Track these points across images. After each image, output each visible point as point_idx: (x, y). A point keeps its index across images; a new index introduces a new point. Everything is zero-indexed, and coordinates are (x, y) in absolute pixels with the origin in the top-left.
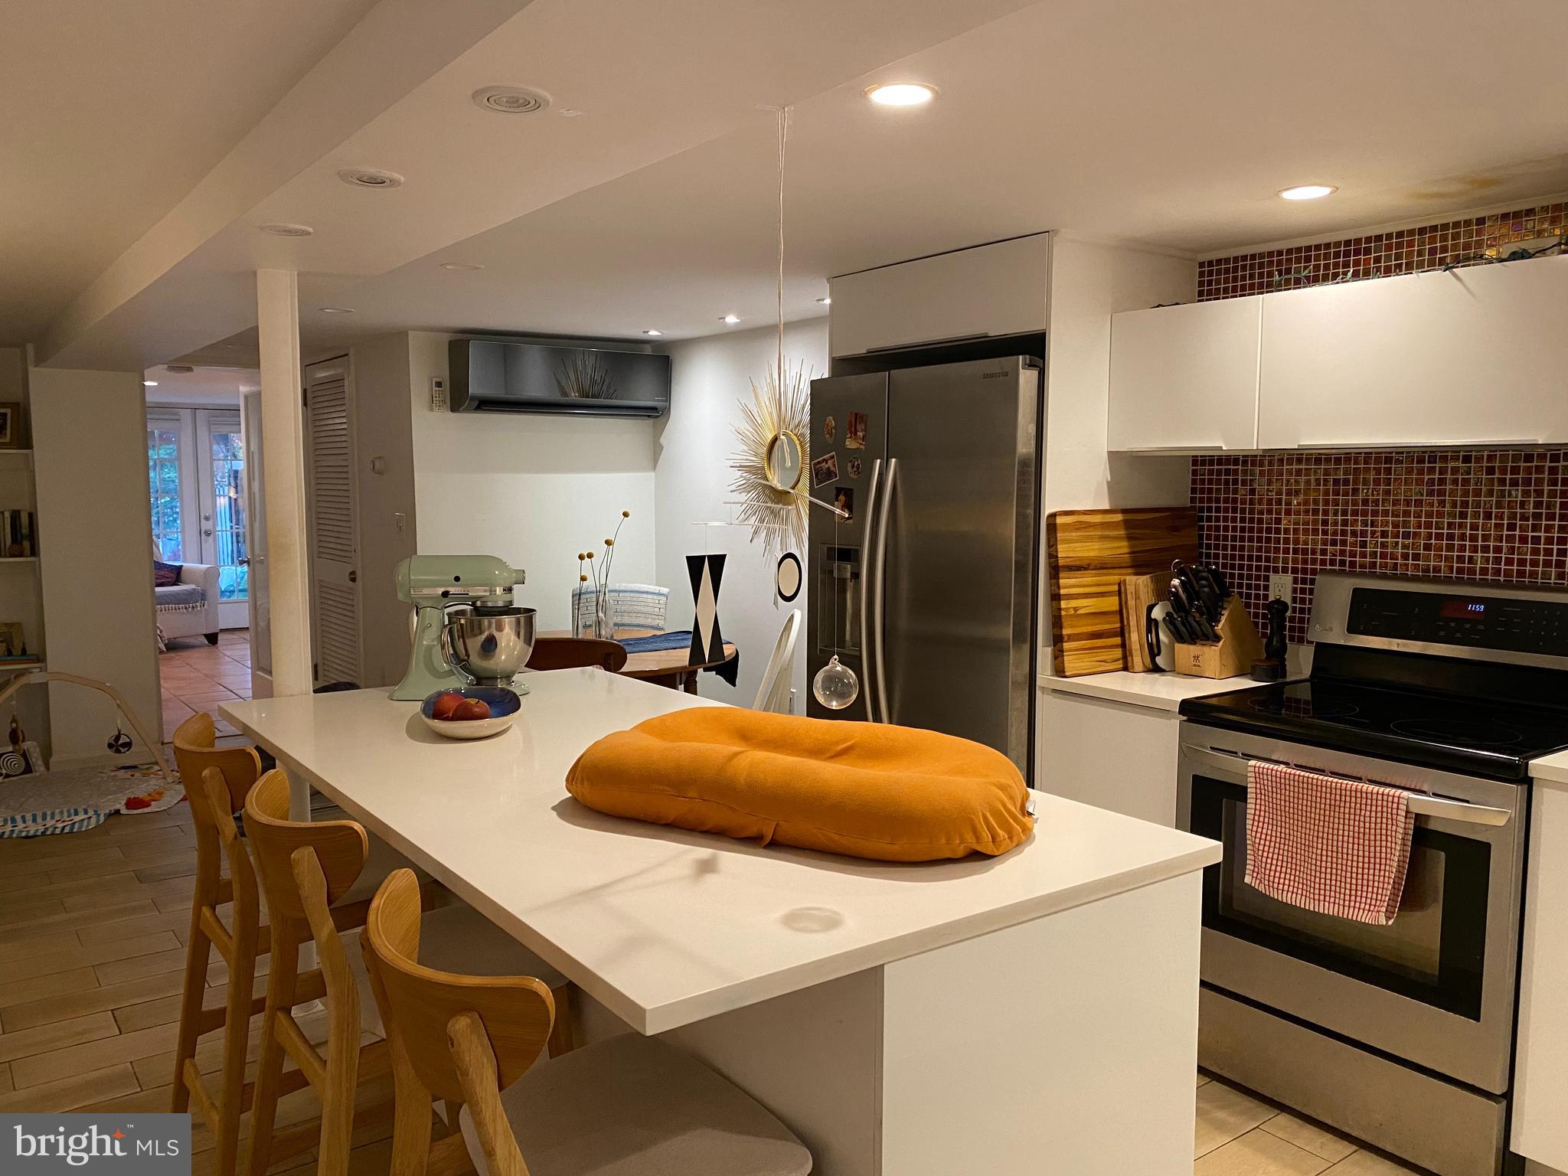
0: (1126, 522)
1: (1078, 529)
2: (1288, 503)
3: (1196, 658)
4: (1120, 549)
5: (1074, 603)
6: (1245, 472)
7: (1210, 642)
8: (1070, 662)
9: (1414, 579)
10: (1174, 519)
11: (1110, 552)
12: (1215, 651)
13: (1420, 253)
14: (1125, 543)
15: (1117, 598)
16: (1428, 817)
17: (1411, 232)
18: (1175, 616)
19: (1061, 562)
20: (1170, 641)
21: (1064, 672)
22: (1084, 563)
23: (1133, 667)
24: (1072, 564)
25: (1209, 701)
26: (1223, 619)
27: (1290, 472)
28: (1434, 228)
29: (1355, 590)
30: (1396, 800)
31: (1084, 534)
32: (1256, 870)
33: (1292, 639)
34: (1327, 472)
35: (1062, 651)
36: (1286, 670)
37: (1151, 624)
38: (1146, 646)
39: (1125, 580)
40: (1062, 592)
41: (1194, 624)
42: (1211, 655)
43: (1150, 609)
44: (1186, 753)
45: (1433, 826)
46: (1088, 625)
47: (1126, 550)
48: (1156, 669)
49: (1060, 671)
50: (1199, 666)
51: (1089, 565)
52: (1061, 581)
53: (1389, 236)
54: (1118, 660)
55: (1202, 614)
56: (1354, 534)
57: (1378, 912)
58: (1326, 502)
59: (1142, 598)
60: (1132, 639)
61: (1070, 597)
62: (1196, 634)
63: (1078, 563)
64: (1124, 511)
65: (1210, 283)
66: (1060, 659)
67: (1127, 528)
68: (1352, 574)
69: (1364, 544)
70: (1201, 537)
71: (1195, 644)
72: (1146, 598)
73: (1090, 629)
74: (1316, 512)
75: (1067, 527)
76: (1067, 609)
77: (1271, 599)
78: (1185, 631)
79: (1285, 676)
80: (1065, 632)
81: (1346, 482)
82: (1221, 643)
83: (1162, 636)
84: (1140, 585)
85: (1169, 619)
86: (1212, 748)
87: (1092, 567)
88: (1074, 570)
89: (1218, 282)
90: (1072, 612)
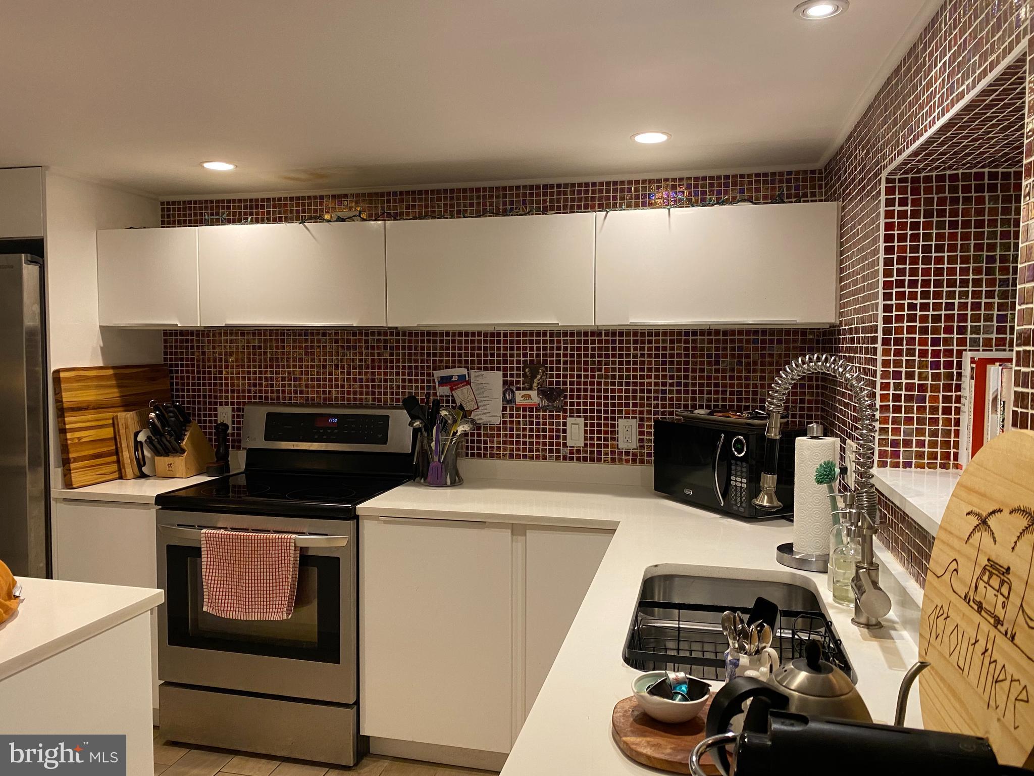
0: (115, 375)
1: (78, 381)
2: (226, 361)
3: (170, 465)
4: (113, 394)
5: (78, 434)
6: (198, 341)
7: (179, 454)
8: (76, 477)
9: (301, 405)
10: (152, 372)
11: (105, 397)
12: (182, 459)
13: (292, 212)
14: (116, 390)
15: (112, 429)
16: (307, 548)
17: (286, 199)
18: (153, 438)
19: (65, 405)
20: (151, 455)
21: (72, 485)
22: (84, 405)
23: (126, 476)
24: (75, 406)
25: (177, 494)
26: (186, 438)
27: (226, 341)
28: (298, 198)
29: (268, 414)
30: (289, 540)
31: (83, 384)
32: (210, 601)
33: (233, 447)
34: (248, 341)
35: (70, 470)
36: (229, 468)
37: (138, 445)
38: (135, 460)
39: (117, 416)
40: (67, 427)
41: (167, 443)
42: (179, 462)
43: (136, 434)
44: (161, 531)
45: (310, 553)
46: (90, 449)
47: (118, 395)
48: (143, 476)
49: (68, 485)
50: (172, 471)
51: (88, 406)
52: (66, 419)
53: (274, 199)
54: (115, 472)
55: (171, 436)
56: (266, 379)
57: (282, 611)
58: (249, 360)
59: (131, 428)
60: (125, 457)
61: (73, 430)
62: (168, 449)
63: (80, 405)
64: (114, 368)
65: (168, 216)
66: (69, 475)
67: (116, 380)
68: (267, 404)
69: (272, 385)
70: (172, 384)
71: (168, 456)
72: (133, 427)
73: (92, 452)
74: (243, 366)
75: (68, 380)
76: (72, 439)
77: (219, 422)
78: (160, 447)
79: (229, 471)
80: (71, 456)
81: (260, 347)
82: (186, 453)
83: (146, 453)
84: (128, 419)
85: (149, 440)
86: (178, 525)
87: (91, 407)
88: (76, 411)
89: (174, 216)
90: (77, 441)
